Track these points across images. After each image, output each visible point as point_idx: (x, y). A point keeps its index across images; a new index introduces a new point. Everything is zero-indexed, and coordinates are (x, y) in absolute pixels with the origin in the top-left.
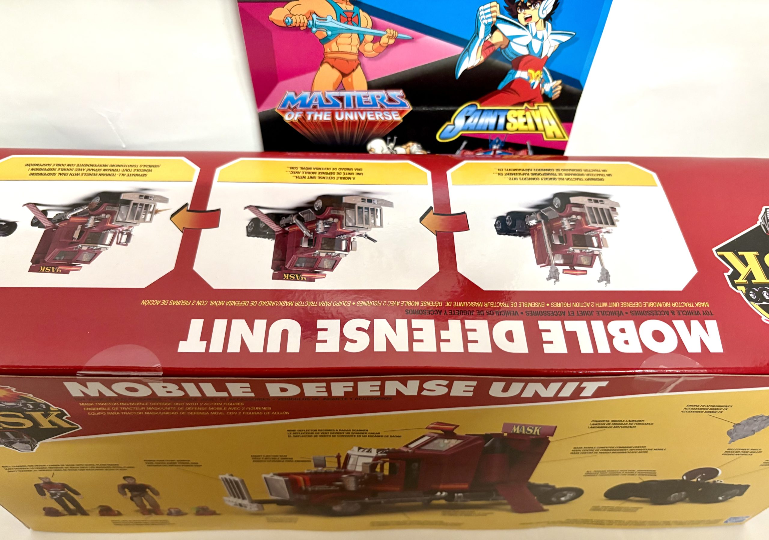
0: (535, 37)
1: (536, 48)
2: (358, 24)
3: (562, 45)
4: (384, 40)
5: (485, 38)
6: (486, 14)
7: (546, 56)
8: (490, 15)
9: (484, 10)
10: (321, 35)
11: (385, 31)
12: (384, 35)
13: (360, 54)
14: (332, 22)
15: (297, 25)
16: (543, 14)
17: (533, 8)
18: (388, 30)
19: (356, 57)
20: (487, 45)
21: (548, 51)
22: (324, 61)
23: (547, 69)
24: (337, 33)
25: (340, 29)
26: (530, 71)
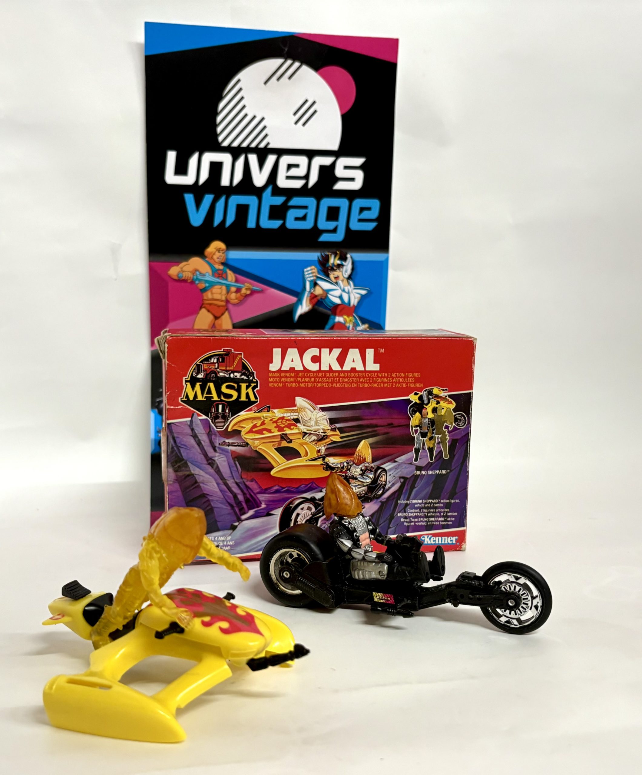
0: (344, 291)
1: (346, 299)
2: (226, 279)
3: (363, 297)
4: (244, 291)
5: (310, 291)
6: (309, 274)
7: (354, 305)
8: (311, 275)
9: (308, 271)
10: (202, 286)
11: (244, 285)
12: (244, 287)
13: (227, 301)
14: (209, 277)
15: (186, 278)
16: (345, 274)
17: (338, 271)
18: (246, 284)
19: (224, 304)
20: (313, 297)
21: (354, 301)
22: (203, 306)
23: (356, 315)
24: (212, 285)
25: (215, 282)
26: (345, 317)
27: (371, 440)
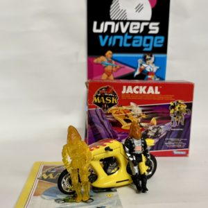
0: (151, 67)
1: (152, 70)
7: (155, 72)
17: (149, 60)
18: (118, 65)
19: (111, 71)
27: (156, 118)
